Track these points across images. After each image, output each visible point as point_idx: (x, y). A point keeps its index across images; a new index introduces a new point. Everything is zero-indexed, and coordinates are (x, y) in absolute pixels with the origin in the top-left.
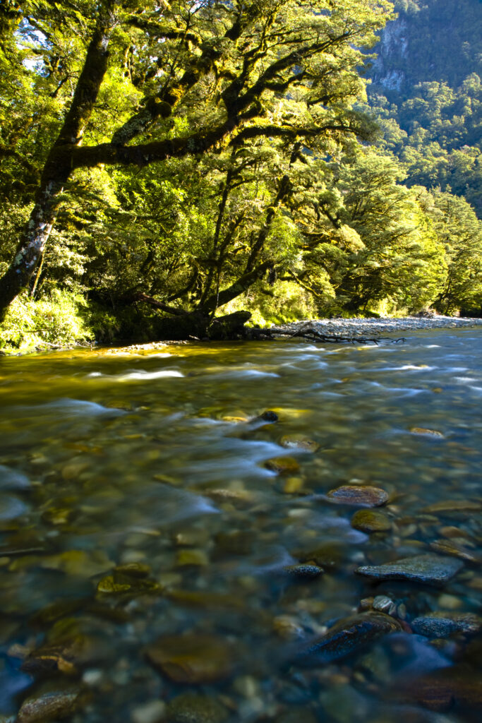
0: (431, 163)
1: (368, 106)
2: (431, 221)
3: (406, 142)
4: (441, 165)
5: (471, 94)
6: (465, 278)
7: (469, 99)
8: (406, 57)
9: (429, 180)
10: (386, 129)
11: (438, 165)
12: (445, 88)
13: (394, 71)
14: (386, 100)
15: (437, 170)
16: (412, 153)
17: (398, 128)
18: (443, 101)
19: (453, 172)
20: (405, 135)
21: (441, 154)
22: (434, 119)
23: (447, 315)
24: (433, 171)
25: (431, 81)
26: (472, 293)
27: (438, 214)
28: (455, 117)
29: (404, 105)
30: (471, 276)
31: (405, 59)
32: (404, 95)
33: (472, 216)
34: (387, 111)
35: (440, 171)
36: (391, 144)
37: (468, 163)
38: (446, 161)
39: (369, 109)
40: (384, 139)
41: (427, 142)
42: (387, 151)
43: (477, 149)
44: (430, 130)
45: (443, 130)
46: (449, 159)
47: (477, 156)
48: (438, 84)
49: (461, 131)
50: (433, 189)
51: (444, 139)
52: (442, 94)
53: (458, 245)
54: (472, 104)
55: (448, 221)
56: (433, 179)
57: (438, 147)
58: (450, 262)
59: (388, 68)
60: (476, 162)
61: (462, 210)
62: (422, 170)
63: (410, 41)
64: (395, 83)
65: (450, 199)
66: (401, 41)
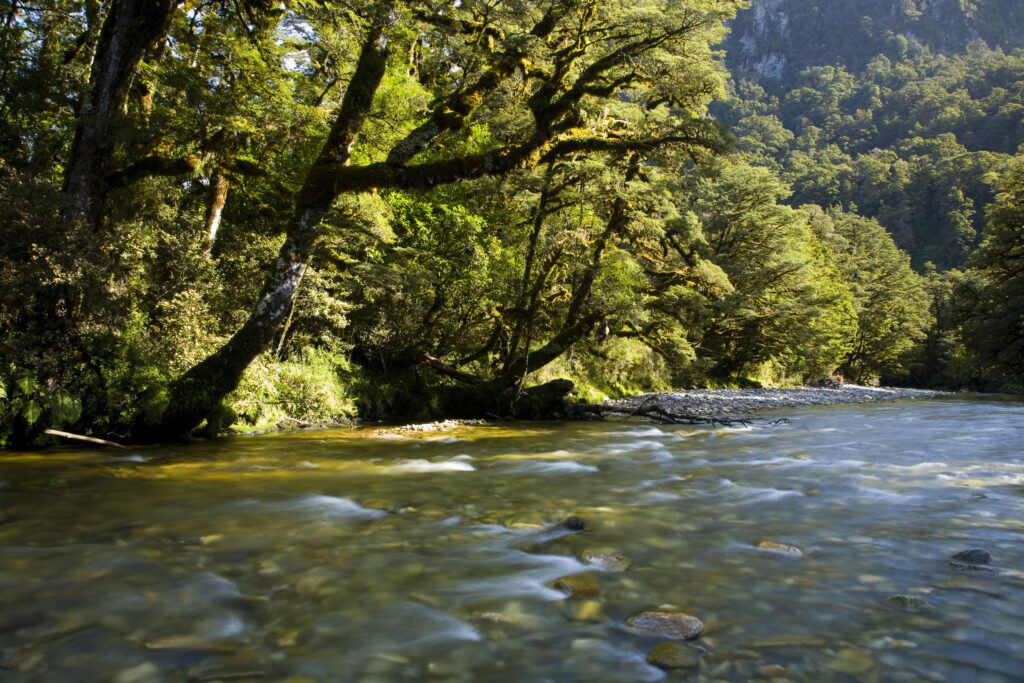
0: (828, 174)
1: (738, 99)
2: (830, 252)
3: (793, 145)
4: (843, 176)
5: (879, 80)
6: (883, 331)
7: (877, 88)
8: (787, 35)
9: (827, 195)
10: (765, 129)
11: (839, 175)
12: (842, 74)
13: (772, 53)
14: (763, 91)
15: (838, 182)
16: (801, 160)
17: (780, 127)
18: (842, 91)
19: (860, 184)
20: (791, 136)
21: (843, 161)
22: (831, 114)
23: (860, 383)
24: (833, 183)
25: (823, 65)
26: (896, 351)
27: (840, 242)
28: (858, 110)
29: (787, 96)
30: (892, 328)
31: (786, 39)
32: (787, 84)
33: (890, 244)
34: (764, 104)
35: (842, 183)
36: (772, 148)
37: (880, 172)
38: (850, 169)
39: (740, 103)
40: (763, 141)
41: (822, 144)
42: (766, 157)
43: (893, 153)
44: (825, 129)
45: (843, 128)
46: (853, 166)
47: (893, 162)
48: (833, 69)
49: (869, 129)
50: (832, 208)
51: (845, 141)
52: (840, 81)
53: (870, 285)
54: (882, 94)
55: (855, 252)
56: (833, 195)
57: (838, 151)
58: (860, 309)
59: (765, 48)
60: (892, 170)
61: (874, 236)
62: (816, 183)
63: (791, 17)
64: (774, 68)
65: (856, 221)
66: (780, 16)
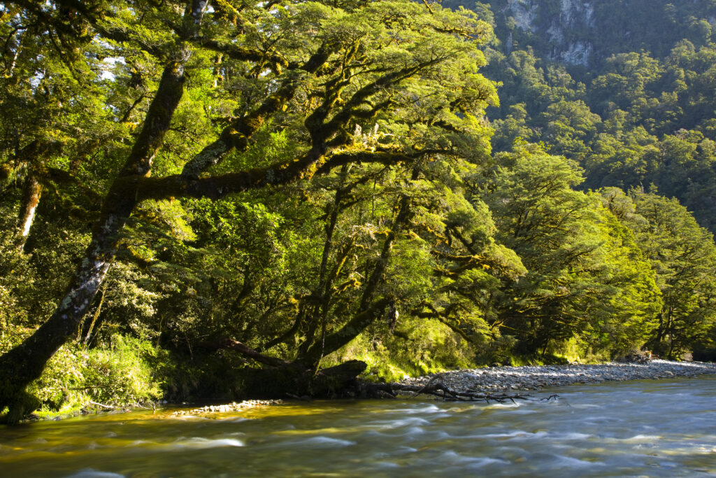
0: (635, 155)
1: (546, 86)
2: (630, 231)
3: (600, 128)
4: (650, 156)
5: (684, 64)
6: (691, 306)
7: (682, 71)
8: (592, 25)
9: (635, 175)
10: (573, 114)
11: (646, 155)
12: (647, 59)
13: (578, 42)
14: (570, 78)
15: (645, 162)
16: (609, 142)
17: (588, 112)
18: (647, 75)
19: (667, 163)
20: (598, 119)
21: (650, 142)
22: (637, 97)
23: (671, 359)
24: (640, 164)
25: (628, 52)
26: (705, 326)
27: (641, 222)
28: (664, 93)
29: (594, 82)
30: (700, 304)
31: (591, 28)
32: (593, 71)
33: (691, 222)
34: (572, 90)
35: (649, 163)
36: (580, 132)
37: (687, 151)
38: (657, 150)
39: (548, 90)
40: (571, 126)
41: (629, 127)
42: (575, 140)
43: (699, 133)
44: (631, 112)
45: (649, 111)
46: (660, 147)
47: (699, 142)
48: (638, 55)
49: (675, 110)
50: (633, 190)
51: (651, 122)
52: (645, 66)
53: (673, 263)
54: (686, 77)
55: (656, 231)
56: (640, 174)
57: (645, 133)
58: (664, 286)
59: (571, 38)
60: (699, 149)
61: (675, 214)
62: (624, 163)
63: (596, 7)
64: (580, 56)
65: (657, 201)
66: (585, 7)
